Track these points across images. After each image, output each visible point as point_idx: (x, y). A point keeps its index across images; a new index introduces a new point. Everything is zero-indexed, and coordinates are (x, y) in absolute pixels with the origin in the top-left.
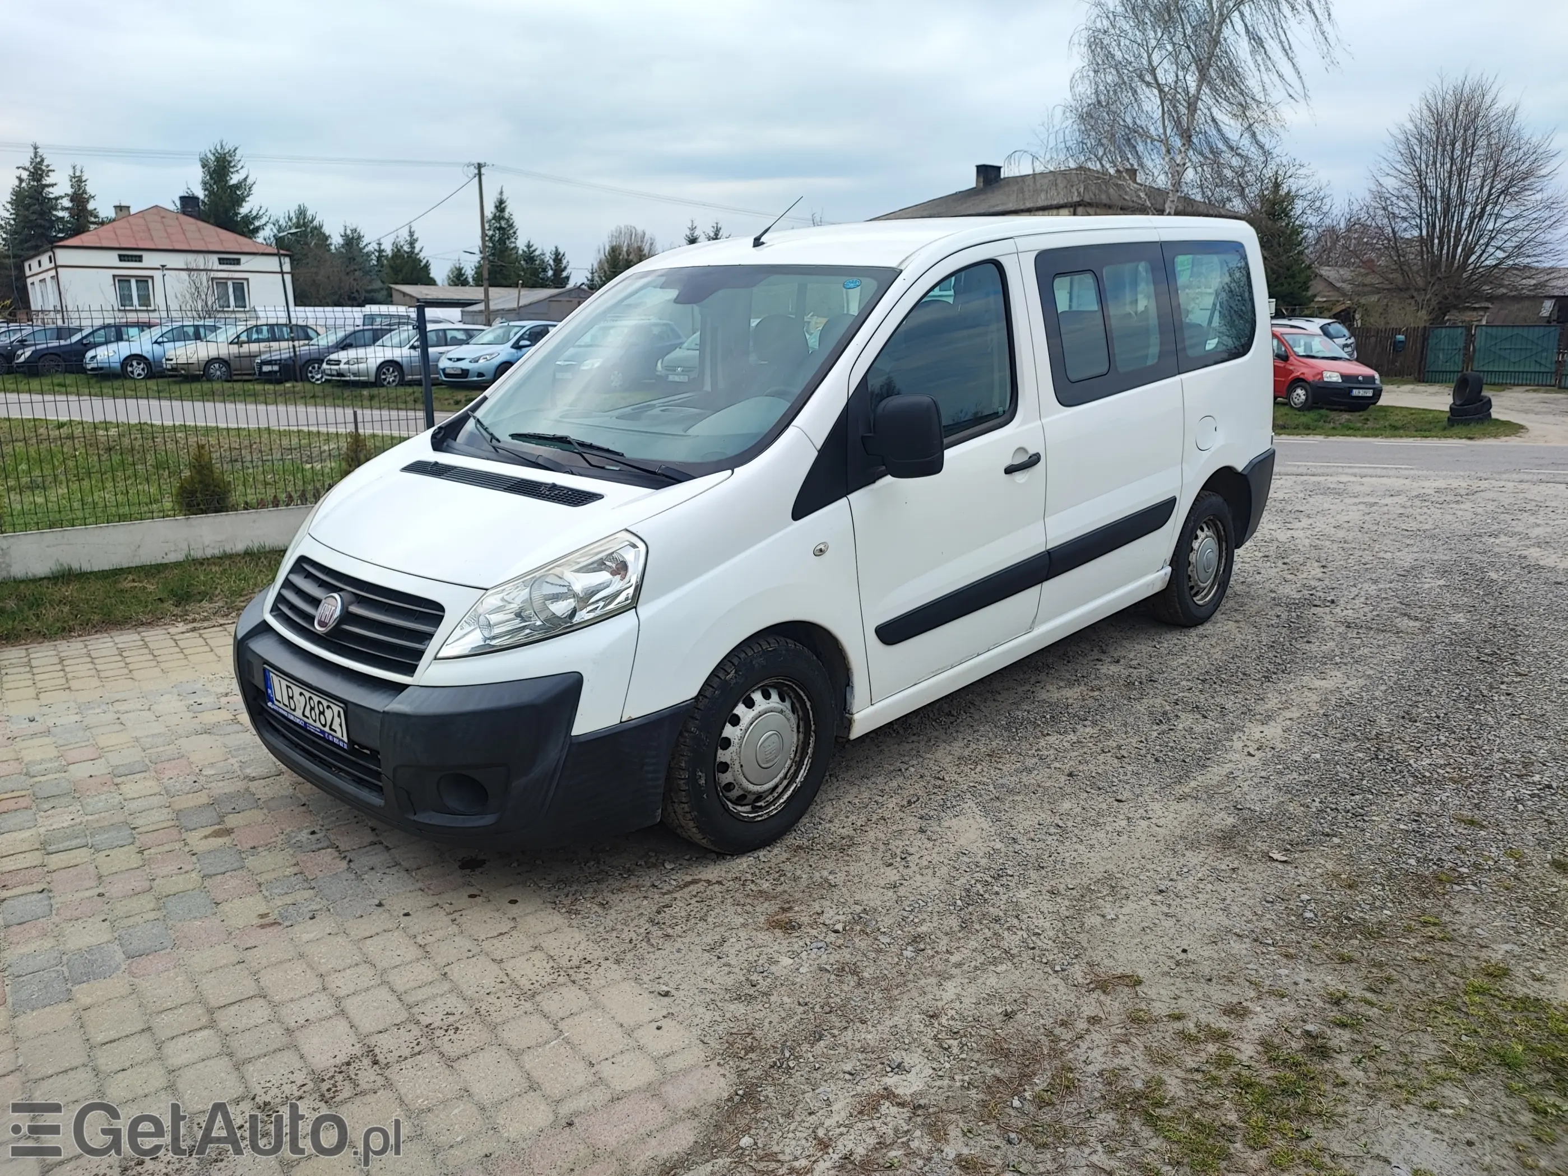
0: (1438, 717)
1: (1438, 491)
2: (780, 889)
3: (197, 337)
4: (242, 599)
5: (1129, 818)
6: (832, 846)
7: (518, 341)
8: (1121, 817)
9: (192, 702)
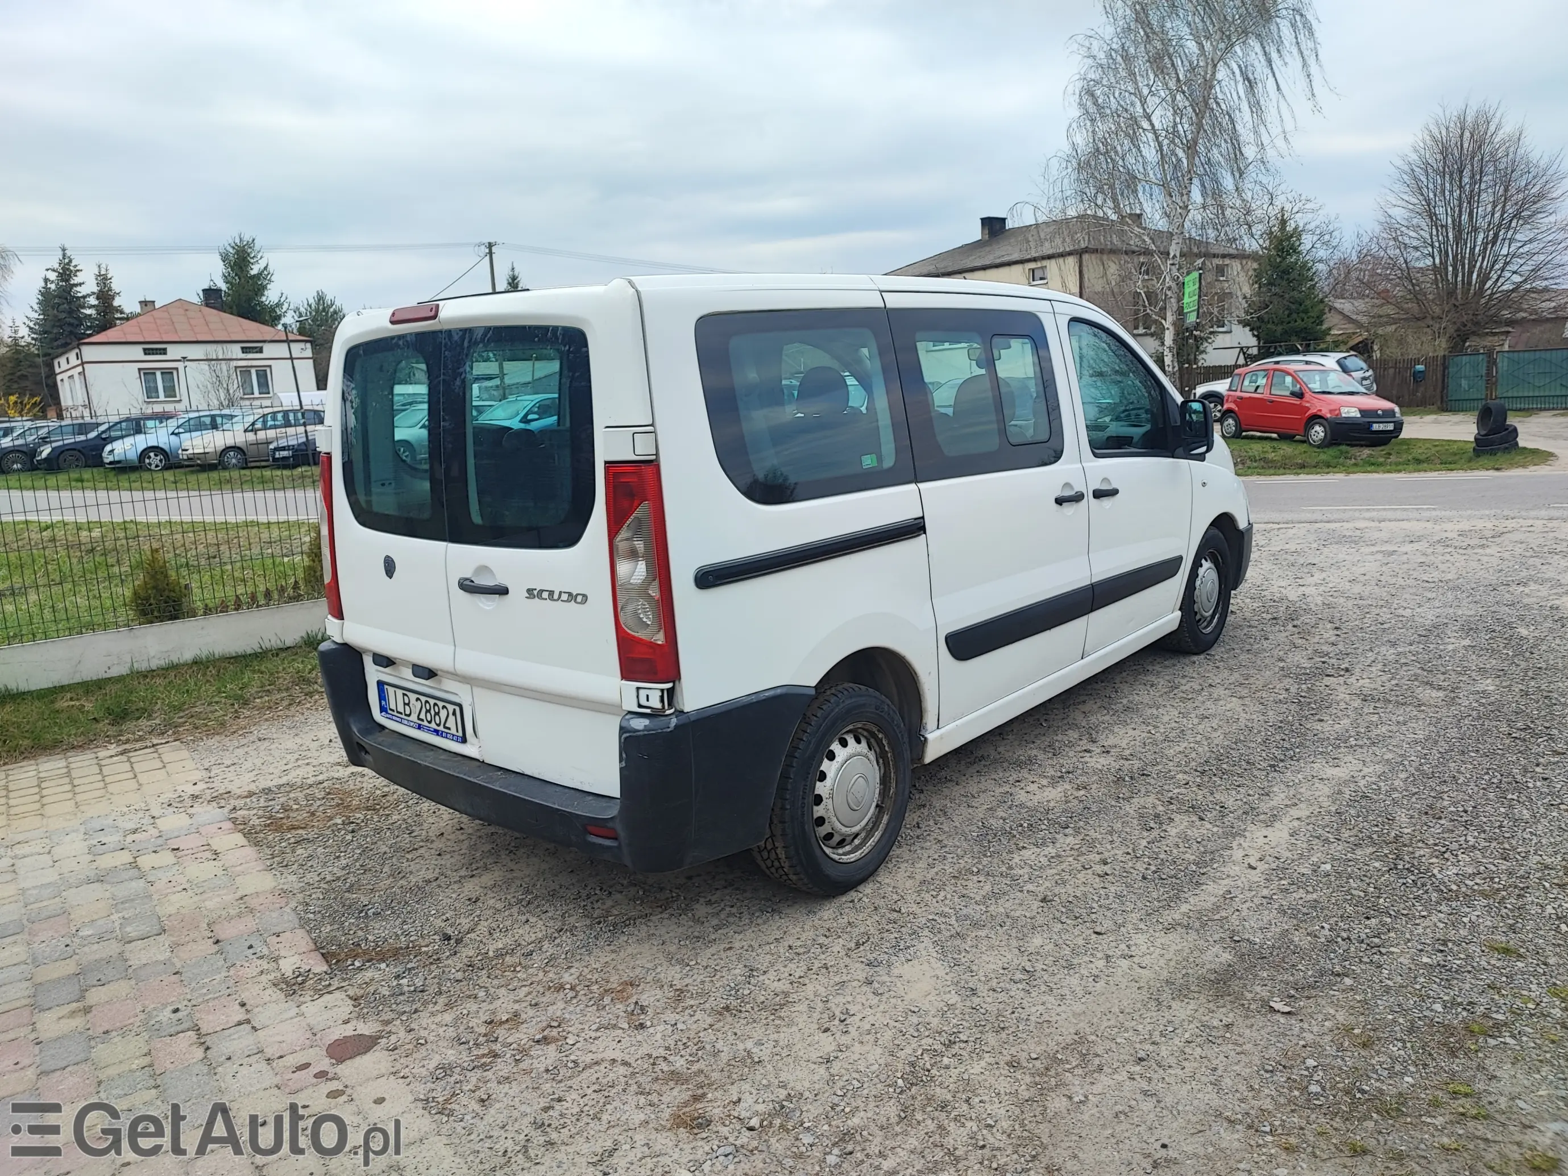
0: (1466, 812)
1: (1462, 534)
2: (695, 1067)
3: (214, 426)
4: (182, 714)
5: (1108, 957)
6: (763, 1006)
7: (526, 415)
8: (1099, 955)
9: (95, 842)
